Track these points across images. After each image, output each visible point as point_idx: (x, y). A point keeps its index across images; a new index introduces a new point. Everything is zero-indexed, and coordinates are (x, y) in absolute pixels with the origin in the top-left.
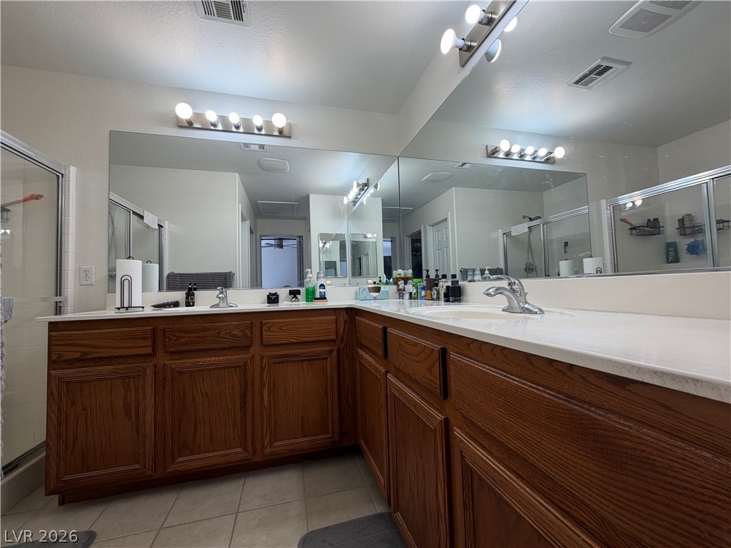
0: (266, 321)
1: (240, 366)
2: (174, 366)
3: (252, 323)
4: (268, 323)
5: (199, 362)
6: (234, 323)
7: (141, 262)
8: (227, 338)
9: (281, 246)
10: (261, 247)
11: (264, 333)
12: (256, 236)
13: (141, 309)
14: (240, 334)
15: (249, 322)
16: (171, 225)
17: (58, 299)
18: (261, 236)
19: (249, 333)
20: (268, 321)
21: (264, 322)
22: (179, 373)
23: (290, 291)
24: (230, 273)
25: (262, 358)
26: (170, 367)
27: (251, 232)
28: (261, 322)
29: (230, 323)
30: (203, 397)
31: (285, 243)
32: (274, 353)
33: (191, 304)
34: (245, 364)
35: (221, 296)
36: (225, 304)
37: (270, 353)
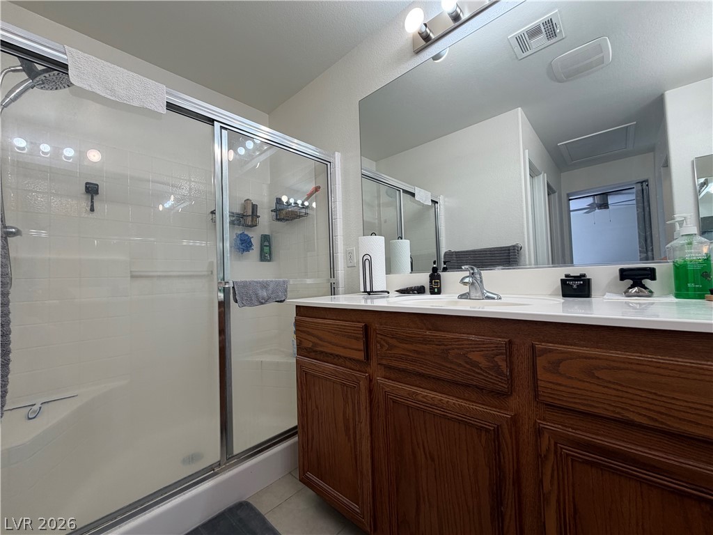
0: (544, 346)
1: (487, 431)
2: (387, 389)
3: (510, 342)
4: (551, 351)
5: (417, 394)
6: (472, 337)
7: (383, 238)
8: (460, 365)
9: (604, 205)
10: (569, 211)
11: (541, 374)
12: (560, 197)
13: (386, 294)
14: (484, 363)
15: (503, 341)
16: (446, 199)
17: (333, 280)
18: (568, 195)
19: (503, 365)
20: (551, 346)
21: (539, 346)
22: (394, 402)
23: (622, 271)
24: (514, 246)
25: (539, 432)
26: (383, 388)
27: (550, 191)
28: (533, 347)
29: (465, 336)
30: (426, 458)
31: (611, 200)
32: (570, 432)
33: (436, 290)
34: (497, 430)
35: (467, 280)
36: (479, 294)
37: (558, 428)
